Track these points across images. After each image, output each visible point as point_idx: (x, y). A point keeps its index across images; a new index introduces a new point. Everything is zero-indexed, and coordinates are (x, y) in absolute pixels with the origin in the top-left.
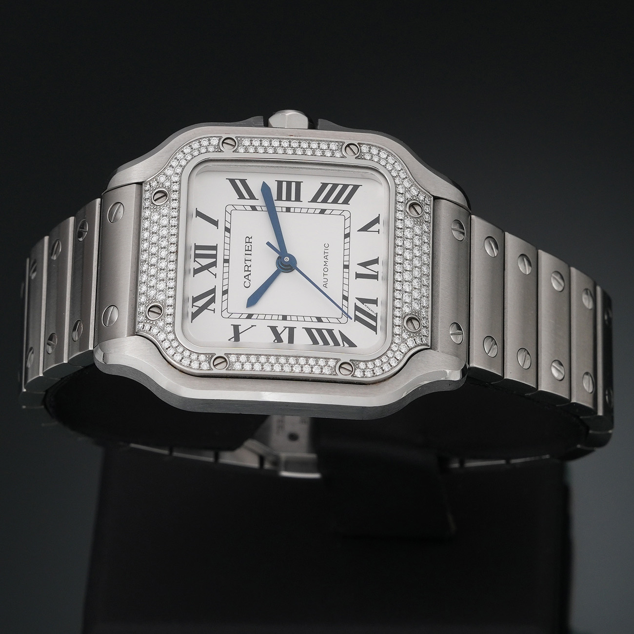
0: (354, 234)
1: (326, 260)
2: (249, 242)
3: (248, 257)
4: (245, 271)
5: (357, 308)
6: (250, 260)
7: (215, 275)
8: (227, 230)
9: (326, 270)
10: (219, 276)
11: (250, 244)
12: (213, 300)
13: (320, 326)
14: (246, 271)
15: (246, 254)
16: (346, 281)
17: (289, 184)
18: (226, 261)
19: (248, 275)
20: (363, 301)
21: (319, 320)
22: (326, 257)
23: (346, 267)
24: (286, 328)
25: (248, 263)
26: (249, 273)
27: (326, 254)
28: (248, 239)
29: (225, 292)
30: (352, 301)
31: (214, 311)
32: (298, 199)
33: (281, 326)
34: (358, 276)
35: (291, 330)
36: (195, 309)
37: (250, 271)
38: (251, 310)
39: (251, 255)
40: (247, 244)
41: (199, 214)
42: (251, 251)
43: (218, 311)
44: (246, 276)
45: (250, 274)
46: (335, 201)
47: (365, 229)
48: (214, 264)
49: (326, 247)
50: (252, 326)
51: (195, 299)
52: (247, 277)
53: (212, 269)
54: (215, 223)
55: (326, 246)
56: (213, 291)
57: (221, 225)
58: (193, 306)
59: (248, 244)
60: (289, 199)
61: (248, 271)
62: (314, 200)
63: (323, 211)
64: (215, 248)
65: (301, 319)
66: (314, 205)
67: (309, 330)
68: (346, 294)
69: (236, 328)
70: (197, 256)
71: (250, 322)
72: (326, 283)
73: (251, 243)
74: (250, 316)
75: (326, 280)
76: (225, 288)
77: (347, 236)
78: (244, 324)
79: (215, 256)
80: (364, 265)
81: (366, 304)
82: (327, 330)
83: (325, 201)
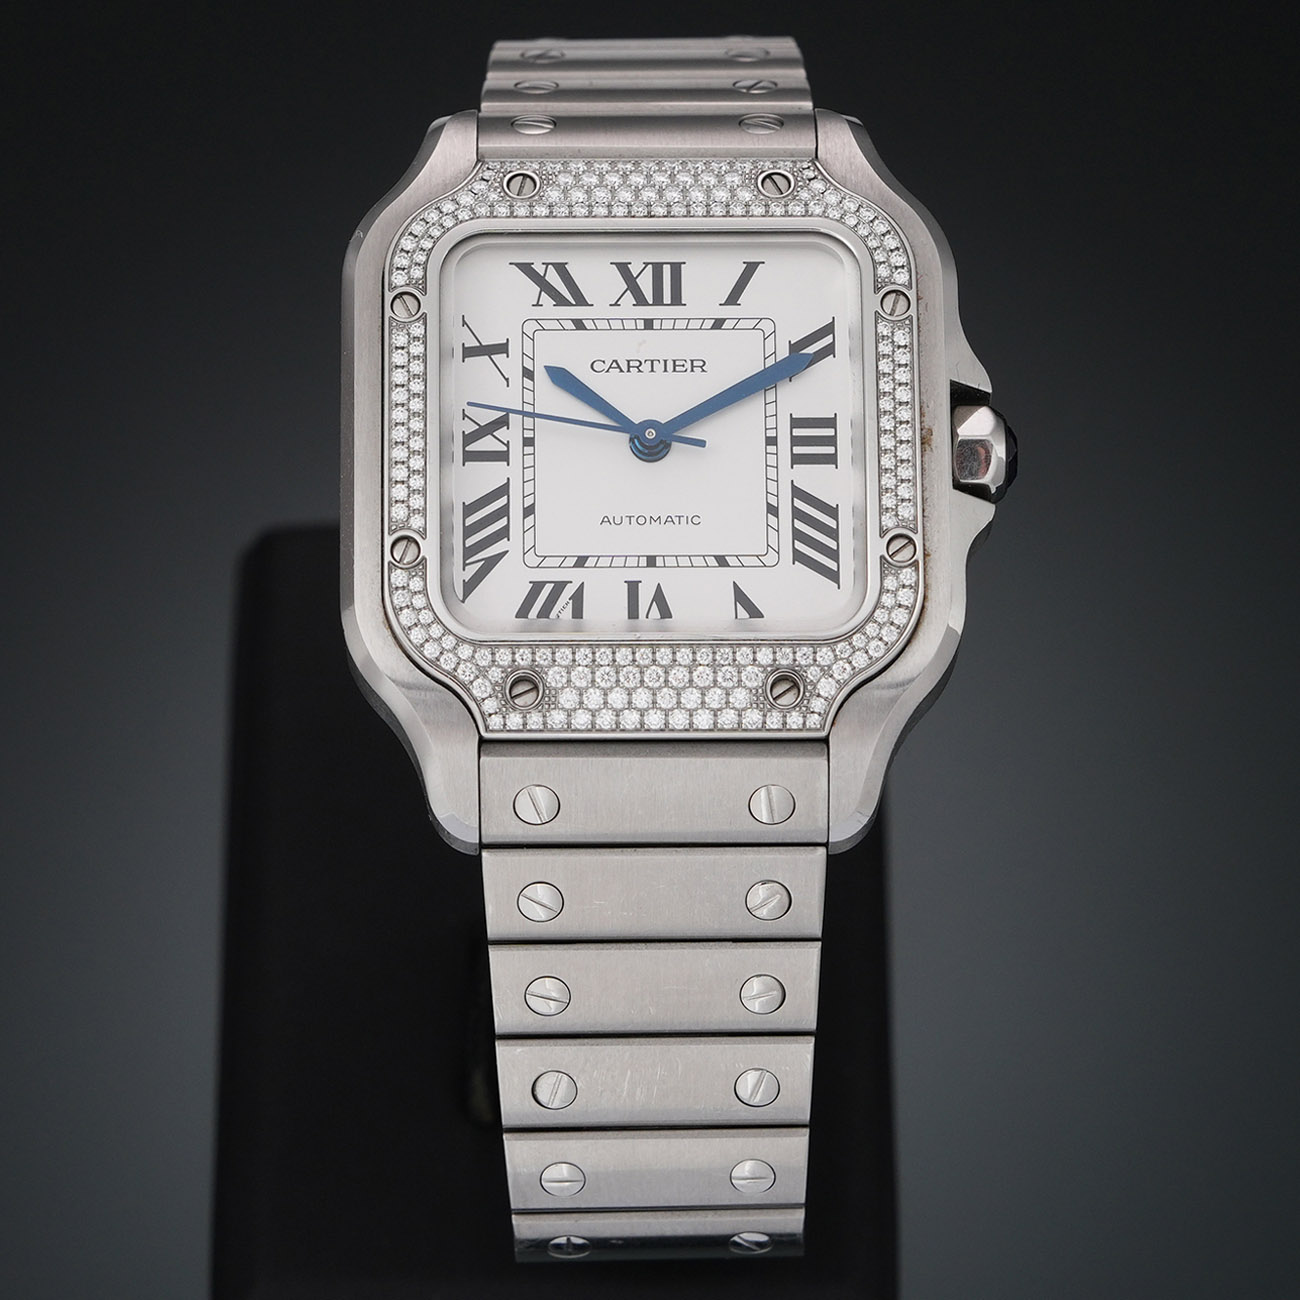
0: (727, 576)
1: (663, 521)
2: (693, 366)
3: (659, 367)
4: (629, 361)
5: (559, 587)
6: (652, 371)
7: (616, 304)
8: (718, 324)
9: (642, 520)
10: (615, 312)
11: (689, 369)
12: (560, 301)
13: (516, 512)
14: (629, 364)
15: (665, 361)
16: (618, 562)
17: (832, 441)
18: (649, 324)
19: (619, 367)
20: (578, 598)
21: (529, 511)
22: (669, 519)
23: (651, 561)
24: (507, 445)
25: (646, 367)
26: (625, 368)
27: (676, 520)
28: (701, 364)
29: (579, 324)
30: (576, 577)
31: (538, 305)
32: (797, 459)
33: (512, 435)
34: (633, 587)
35: (503, 456)
36: (540, 269)
37: (629, 371)
38: (541, 375)
39: (665, 370)
40: (690, 362)
41: (751, 268)
42: (674, 370)
43: (537, 313)
44: (617, 364)
45: (621, 371)
46: (797, 535)
47: (740, 597)
48: (640, 300)
49: (694, 520)
50: (507, 380)
51: (561, 269)
52: (614, 365)
53: (629, 298)
54: (733, 299)
55: (696, 520)
56: (581, 301)
57: (730, 311)
58: (547, 264)
59: (688, 365)
60: (796, 441)
61: (629, 367)
62: (797, 493)
63: (773, 510)
64: (677, 300)
65: (529, 474)
66: (786, 493)
67: (504, 490)
68: (590, 562)
69: (503, 348)
70: (658, 269)
71: (515, 375)
72: (611, 521)
73: (692, 370)
74: (528, 374)
75: (618, 521)
76: (588, 324)
77: (722, 561)
78: (511, 364)
79: (658, 300)
80: (659, 598)
81: (570, 605)
82: (507, 528)
83: (797, 514)
